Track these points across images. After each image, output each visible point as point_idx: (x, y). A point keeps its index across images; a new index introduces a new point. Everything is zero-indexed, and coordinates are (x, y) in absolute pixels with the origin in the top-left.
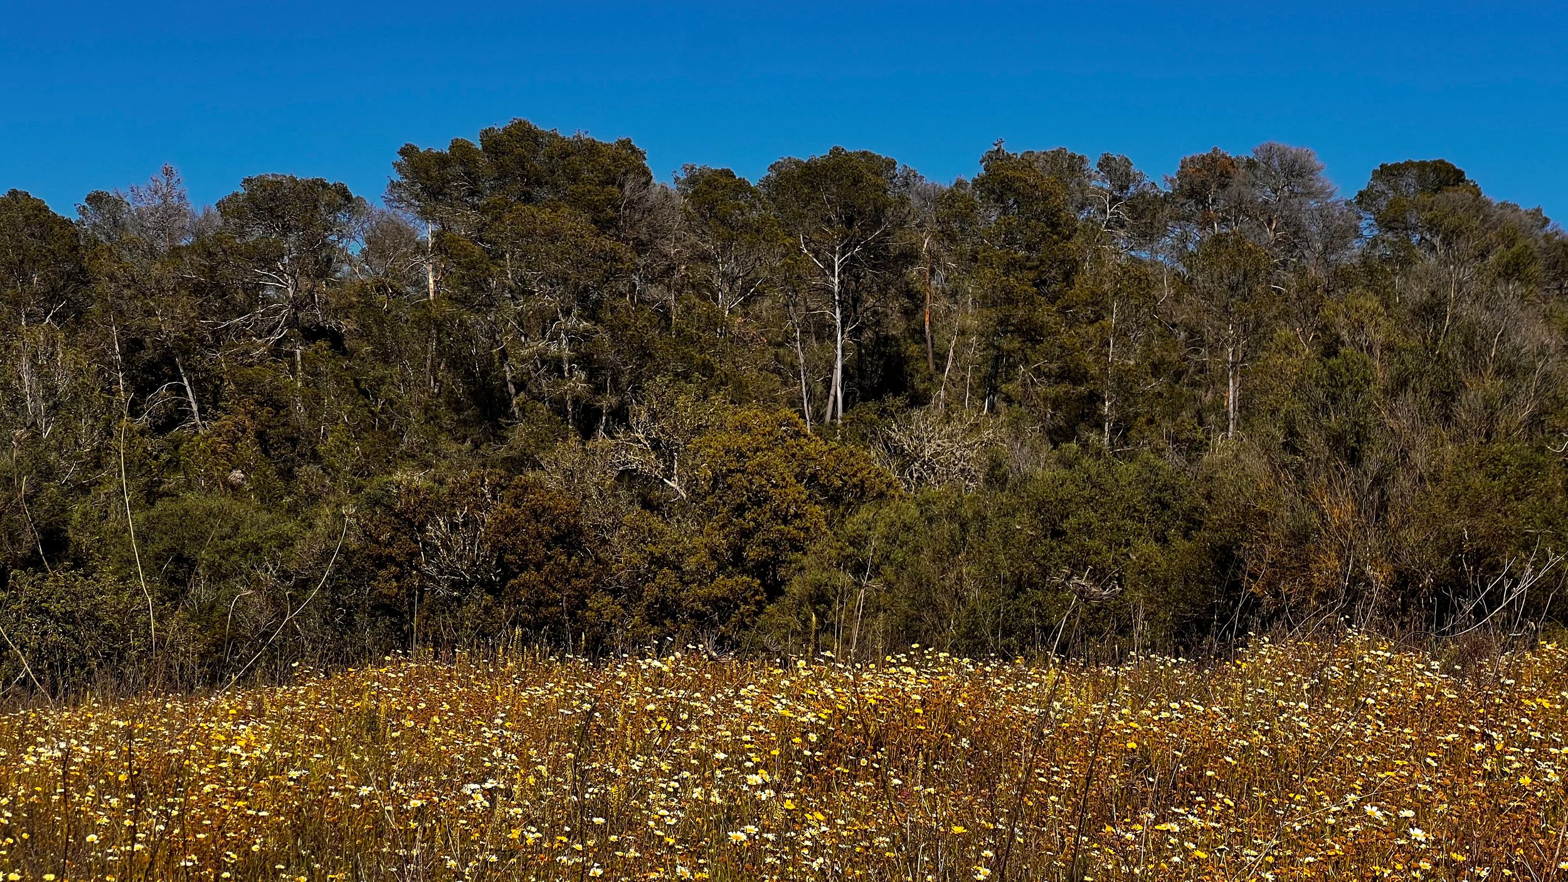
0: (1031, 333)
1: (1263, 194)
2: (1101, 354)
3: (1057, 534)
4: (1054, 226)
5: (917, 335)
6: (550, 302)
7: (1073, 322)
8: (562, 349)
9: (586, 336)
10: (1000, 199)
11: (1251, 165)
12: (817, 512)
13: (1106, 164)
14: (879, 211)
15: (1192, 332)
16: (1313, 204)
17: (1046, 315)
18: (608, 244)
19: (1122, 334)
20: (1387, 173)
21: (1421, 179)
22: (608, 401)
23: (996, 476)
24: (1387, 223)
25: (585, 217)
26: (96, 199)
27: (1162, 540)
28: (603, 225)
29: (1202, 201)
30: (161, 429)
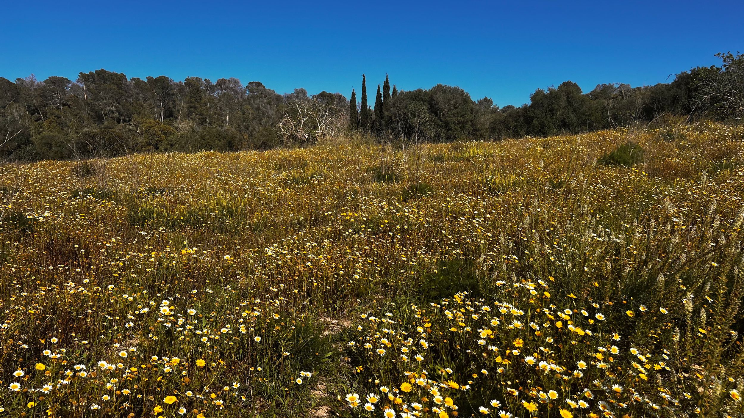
0: (195, 108)
1: (231, 86)
2: (206, 111)
3: (204, 140)
4: (198, 91)
5: (175, 107)
6: (111, 101)
7: (202, 106)
8: (113, 109)
9: (118, 107)
10: (189, 86)
11: (229, 81)
12: (163, 136)
13: (205, 80)
14: (168, 87)
15: (220, 108)
16: (239, 88)
17: (197, 105)
18: (121, 91)
19: (210, 108)
20: (250, 83)
21: (256, 85)
22: (122, 118)
23: (193, 131)
24: (250, 91)
25: (116, 86)
26: (18, 79)
27: (220, 141)
28: (119, 88)
29: (221, 86)
30: (36, 121)
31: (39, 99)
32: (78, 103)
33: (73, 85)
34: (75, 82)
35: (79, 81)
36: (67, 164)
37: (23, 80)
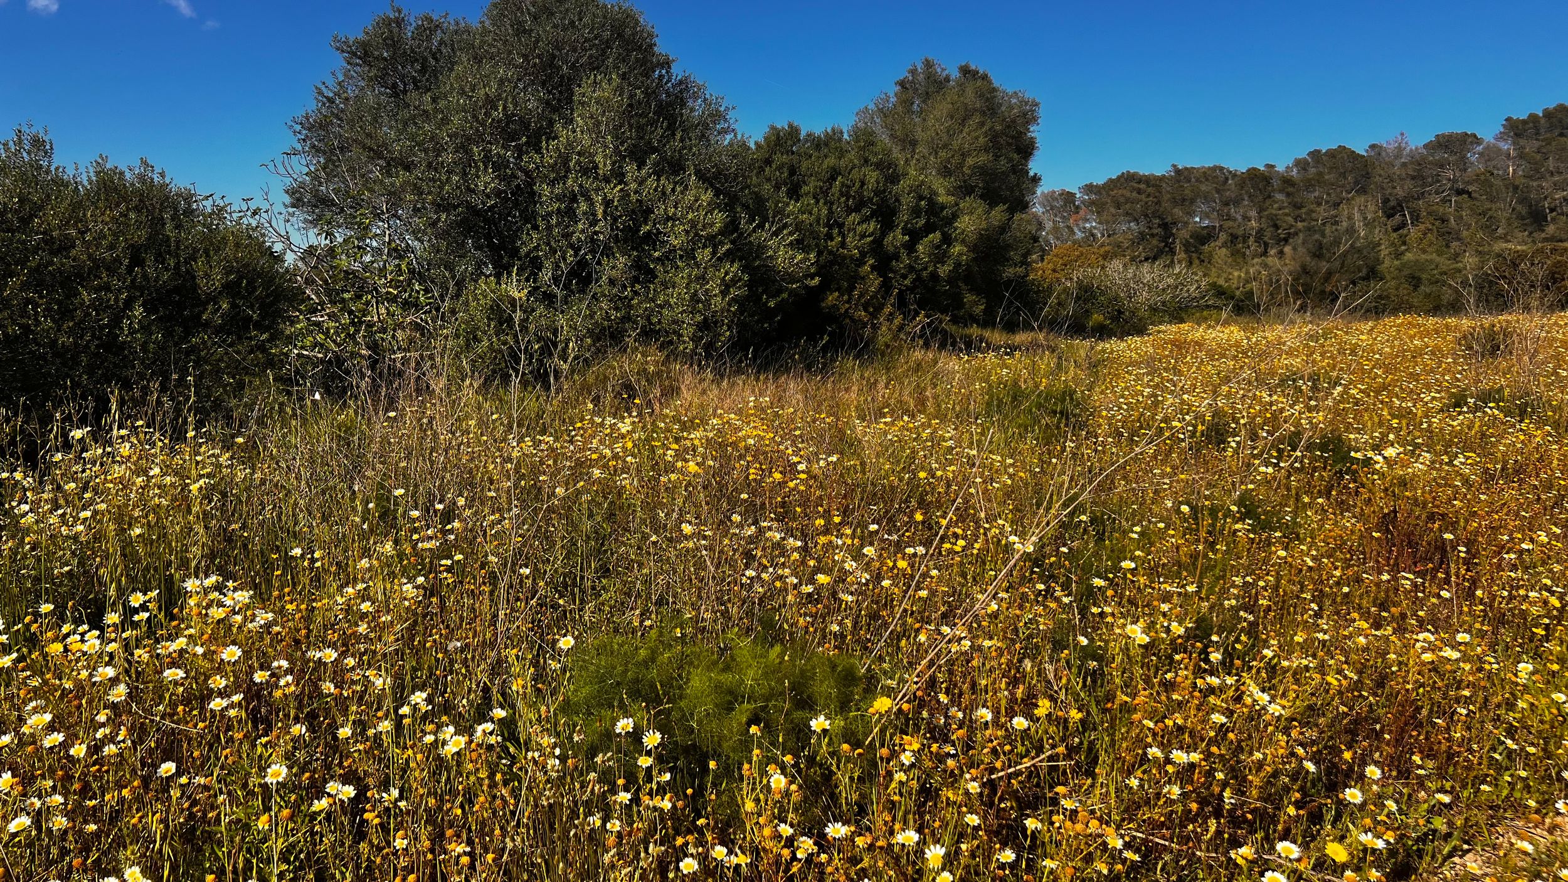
30: (1395, 230)
31: (1409, 184)
32: (1491, 186)
33: (1488, 148)
34: (1492, 141)
35: (1501, 137)
36: (1447, 326)
37: (1381, 147)
